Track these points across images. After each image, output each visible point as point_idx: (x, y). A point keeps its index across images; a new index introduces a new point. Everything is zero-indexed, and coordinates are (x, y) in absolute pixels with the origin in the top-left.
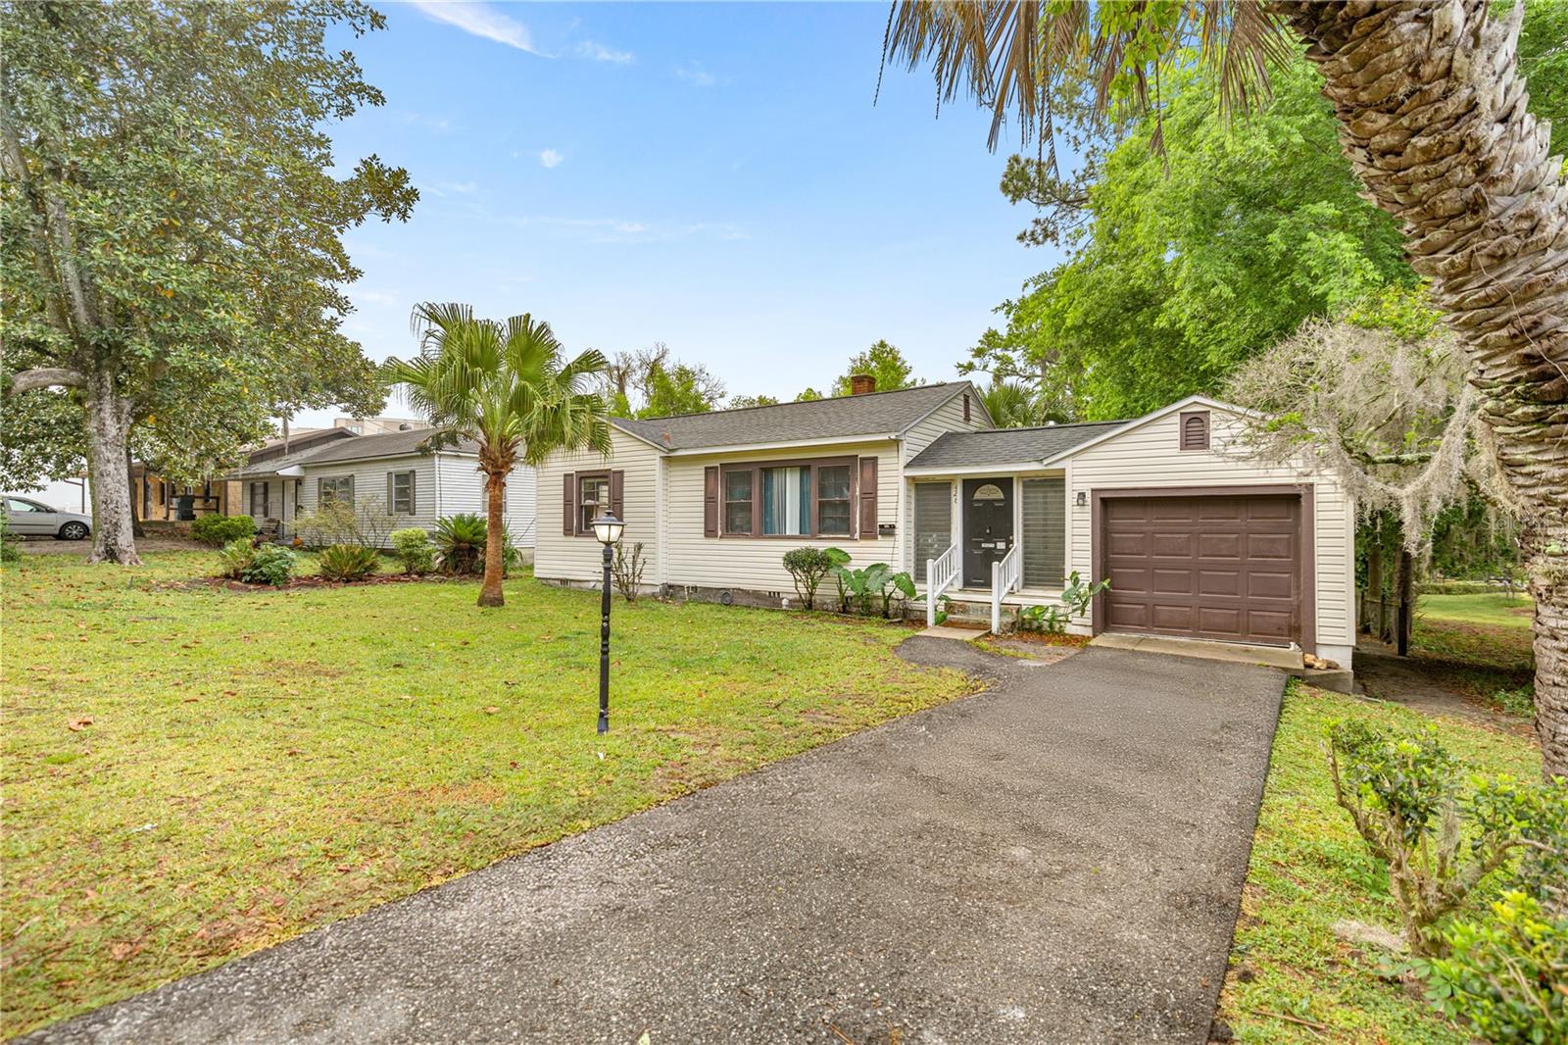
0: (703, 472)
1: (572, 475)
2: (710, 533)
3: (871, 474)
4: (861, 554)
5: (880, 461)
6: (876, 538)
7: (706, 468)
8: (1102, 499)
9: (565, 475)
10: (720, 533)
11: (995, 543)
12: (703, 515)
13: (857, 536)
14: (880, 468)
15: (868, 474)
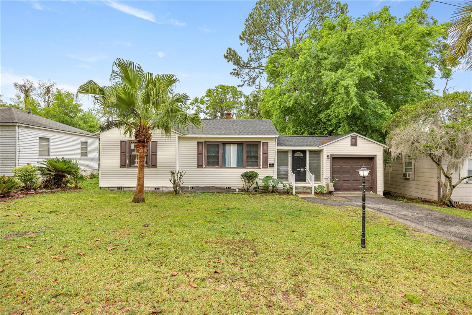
0: (196, 143)
1: (126, 141)
2: (199, 166)
3: (266, 147)
4: (262, 173)
5: (269, 144)
6: (268, 168)
7: (198, 142)
8: (333, 157)
9: (121, 141)
10: (204, 166)
11: (301, 169)
12: (196, 159)
13: (261, 167)
14: (269, 146)
15: (265, 148)
